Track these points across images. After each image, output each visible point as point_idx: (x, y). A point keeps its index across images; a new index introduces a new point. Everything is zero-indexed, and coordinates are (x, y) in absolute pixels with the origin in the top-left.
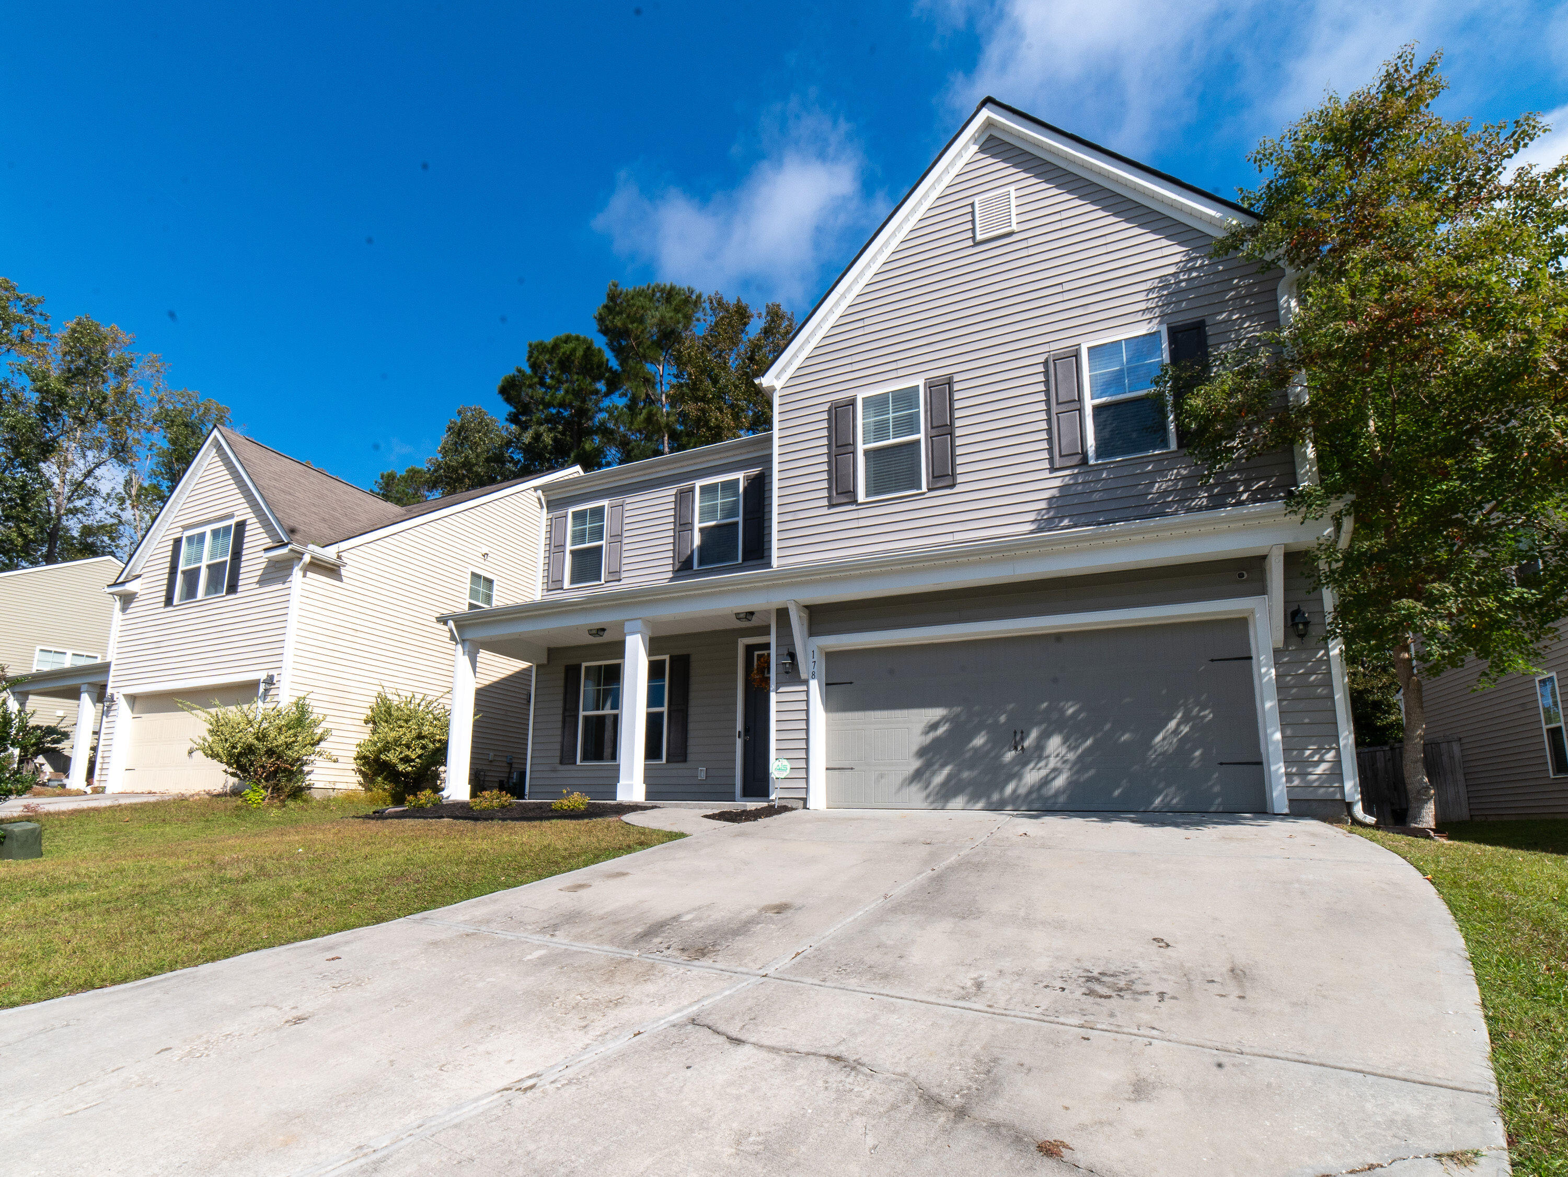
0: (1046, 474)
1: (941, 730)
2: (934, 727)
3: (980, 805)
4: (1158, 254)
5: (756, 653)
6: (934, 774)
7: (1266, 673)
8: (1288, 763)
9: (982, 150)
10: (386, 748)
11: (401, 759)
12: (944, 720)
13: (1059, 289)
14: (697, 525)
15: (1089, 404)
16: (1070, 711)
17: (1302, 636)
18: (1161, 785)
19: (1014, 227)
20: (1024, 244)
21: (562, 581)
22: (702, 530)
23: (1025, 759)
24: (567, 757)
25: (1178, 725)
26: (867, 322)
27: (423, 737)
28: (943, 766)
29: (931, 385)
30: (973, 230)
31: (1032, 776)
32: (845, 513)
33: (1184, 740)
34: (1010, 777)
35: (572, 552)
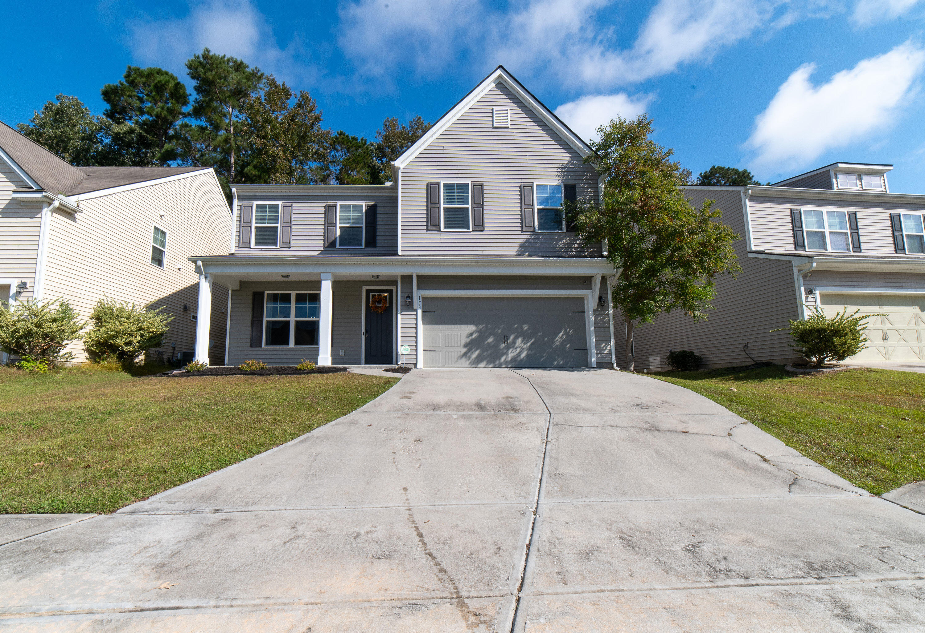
0: (520, 233)
1: (474, 336)
2: (471, 334)
3: (491, 366)
4: (561, 154)
5: (371, 294)
6: (472, 354)
7: (591, 317)
8: (597, 349)
9: (497, 87)
10: (115, 337)
11: (125, 343)
12: (475, 332)
13: (525, 157)
14: (338, 225)
15: (536, 207)
16: (525, 328)
17: (603, 306)
18: (557, 357)
19: (509, 126)
20: (512, 134)
21: (250, 243)
22: (341, 228)
23: (508, 347)
24: (255, 343)
25: (563, 335)
26: (445, 148)
27: (143, 330)
28: (476, 350)
29: (474, 185)
30: (493, 121)
31: (511, 354)
32: (434, 235)
33: (564, 341)
34: (503, 354)
35: (256, 227)
